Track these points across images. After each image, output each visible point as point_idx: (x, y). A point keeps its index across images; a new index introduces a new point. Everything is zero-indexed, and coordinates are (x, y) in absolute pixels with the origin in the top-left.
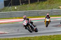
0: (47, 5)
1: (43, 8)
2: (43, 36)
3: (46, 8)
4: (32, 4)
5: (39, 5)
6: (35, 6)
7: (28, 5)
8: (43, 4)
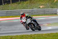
0: (28, 5)
1: (24, 8)
2: (24, 35)
3: (27, 8)
4: (13, 4)
5: (20, 5)
6: (16, 6)
7: (10, 5)
8: (24, 4)
